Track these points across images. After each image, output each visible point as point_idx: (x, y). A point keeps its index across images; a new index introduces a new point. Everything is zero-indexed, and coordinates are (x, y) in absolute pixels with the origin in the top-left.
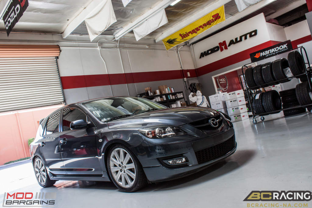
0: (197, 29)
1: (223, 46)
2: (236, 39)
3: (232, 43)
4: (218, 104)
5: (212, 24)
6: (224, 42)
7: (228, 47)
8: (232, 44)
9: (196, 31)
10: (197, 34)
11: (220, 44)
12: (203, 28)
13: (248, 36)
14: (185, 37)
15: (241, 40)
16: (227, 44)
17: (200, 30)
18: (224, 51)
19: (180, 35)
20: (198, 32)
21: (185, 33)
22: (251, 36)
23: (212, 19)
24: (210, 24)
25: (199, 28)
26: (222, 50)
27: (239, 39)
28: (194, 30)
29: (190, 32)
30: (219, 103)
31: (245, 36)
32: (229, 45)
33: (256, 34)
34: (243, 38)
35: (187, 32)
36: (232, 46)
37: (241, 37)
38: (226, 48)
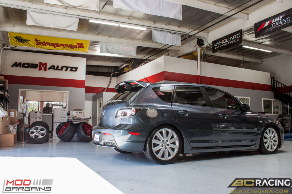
0: (58, 45)
1: (43, 66)
2: (58, 67)
3: (53, 67)
4: (63, 118)
5: (74, 48)
6: (45, 64)
7: (47, 70)
8: (52, 69)
9: (56, 45)
10: (55, 48)
11: (41, 63)
12: (64, 47)
13: (69, 69)
14: (41, 45)
15: (62, 69)
16: (48, 67)
17: (60, 47)
18: (43, 71)
19: (36, 40)
20: (57, 47)
21: (42, 41)
22: (71, 70)
23: (76, 45)
24: (73, 48)
25: (60, 45)
26: (40, 69)
27: (60, 68)
28: (54, 44)
29: (48, 43)
30: (65, 117)
31: (67, 68)
32: (49, 69)
33: (76, 71)
34: (64, 69)
35: (45, 42)
36: (51, 70)
37: (63, 67)
38: (45, 69)
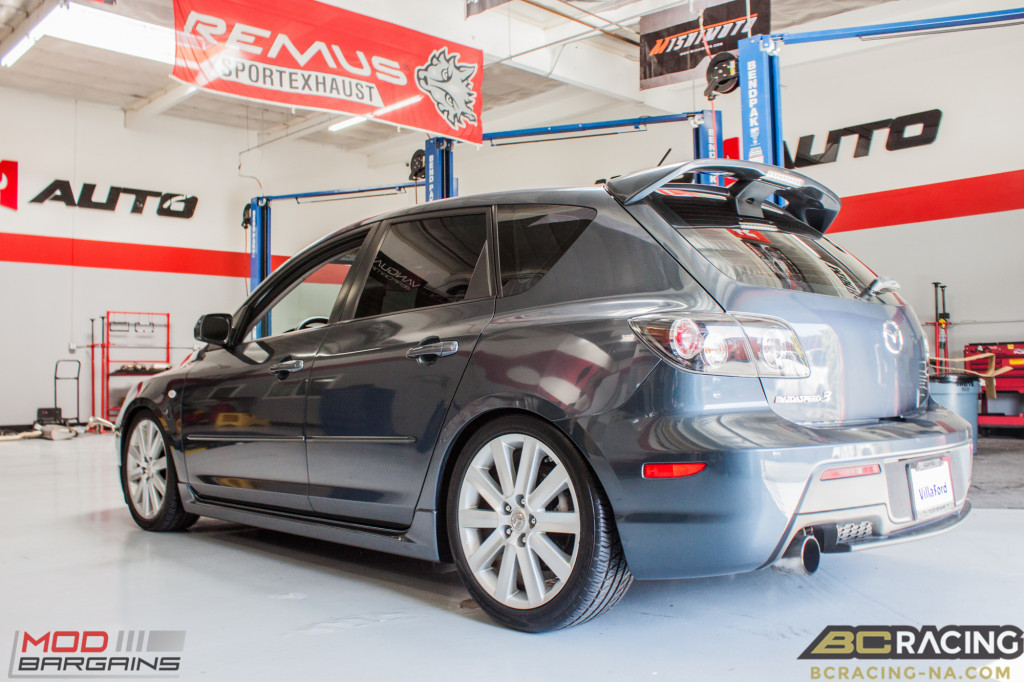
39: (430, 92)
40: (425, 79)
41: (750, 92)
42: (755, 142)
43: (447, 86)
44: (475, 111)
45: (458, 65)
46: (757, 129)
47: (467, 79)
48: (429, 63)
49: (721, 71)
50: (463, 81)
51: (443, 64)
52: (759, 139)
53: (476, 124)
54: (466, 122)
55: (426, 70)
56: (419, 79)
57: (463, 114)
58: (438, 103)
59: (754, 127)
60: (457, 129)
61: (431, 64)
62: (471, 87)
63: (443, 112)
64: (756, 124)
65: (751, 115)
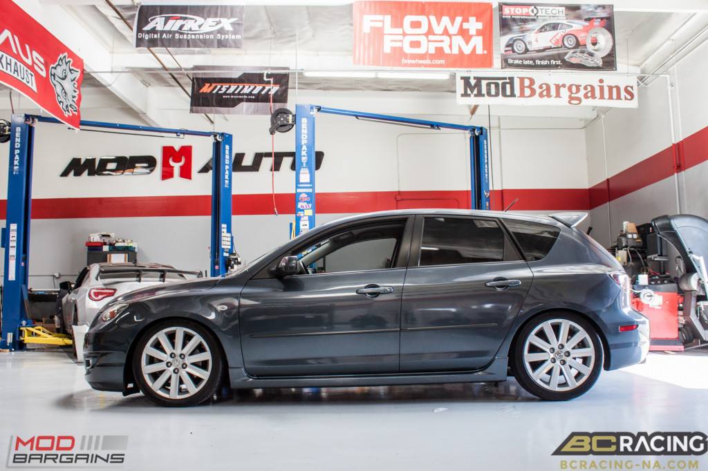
39: (55, 85)
40: (54, 75)
41: (303, 136)
42: (304, 165)
43: (63, 83)
44: (76, 104)
45: (71, 68)
46: (306, 158)
47: (74, 80)
48: (57, 63)
49: (282, 119)
50: (72, 81)
51: (64, 66)
52: (307, 163)
53: (76, 113)
54: (72, 111)
55: (55, 68)
56: (51, 75)
57: (71, 105)
58: (58, 95)
59: (304, 156)
60: (67, 116)
61: (59, 65)
62: (76, 86)
63: (60, 102)
64: (306, 155)
65: (303, 149)
